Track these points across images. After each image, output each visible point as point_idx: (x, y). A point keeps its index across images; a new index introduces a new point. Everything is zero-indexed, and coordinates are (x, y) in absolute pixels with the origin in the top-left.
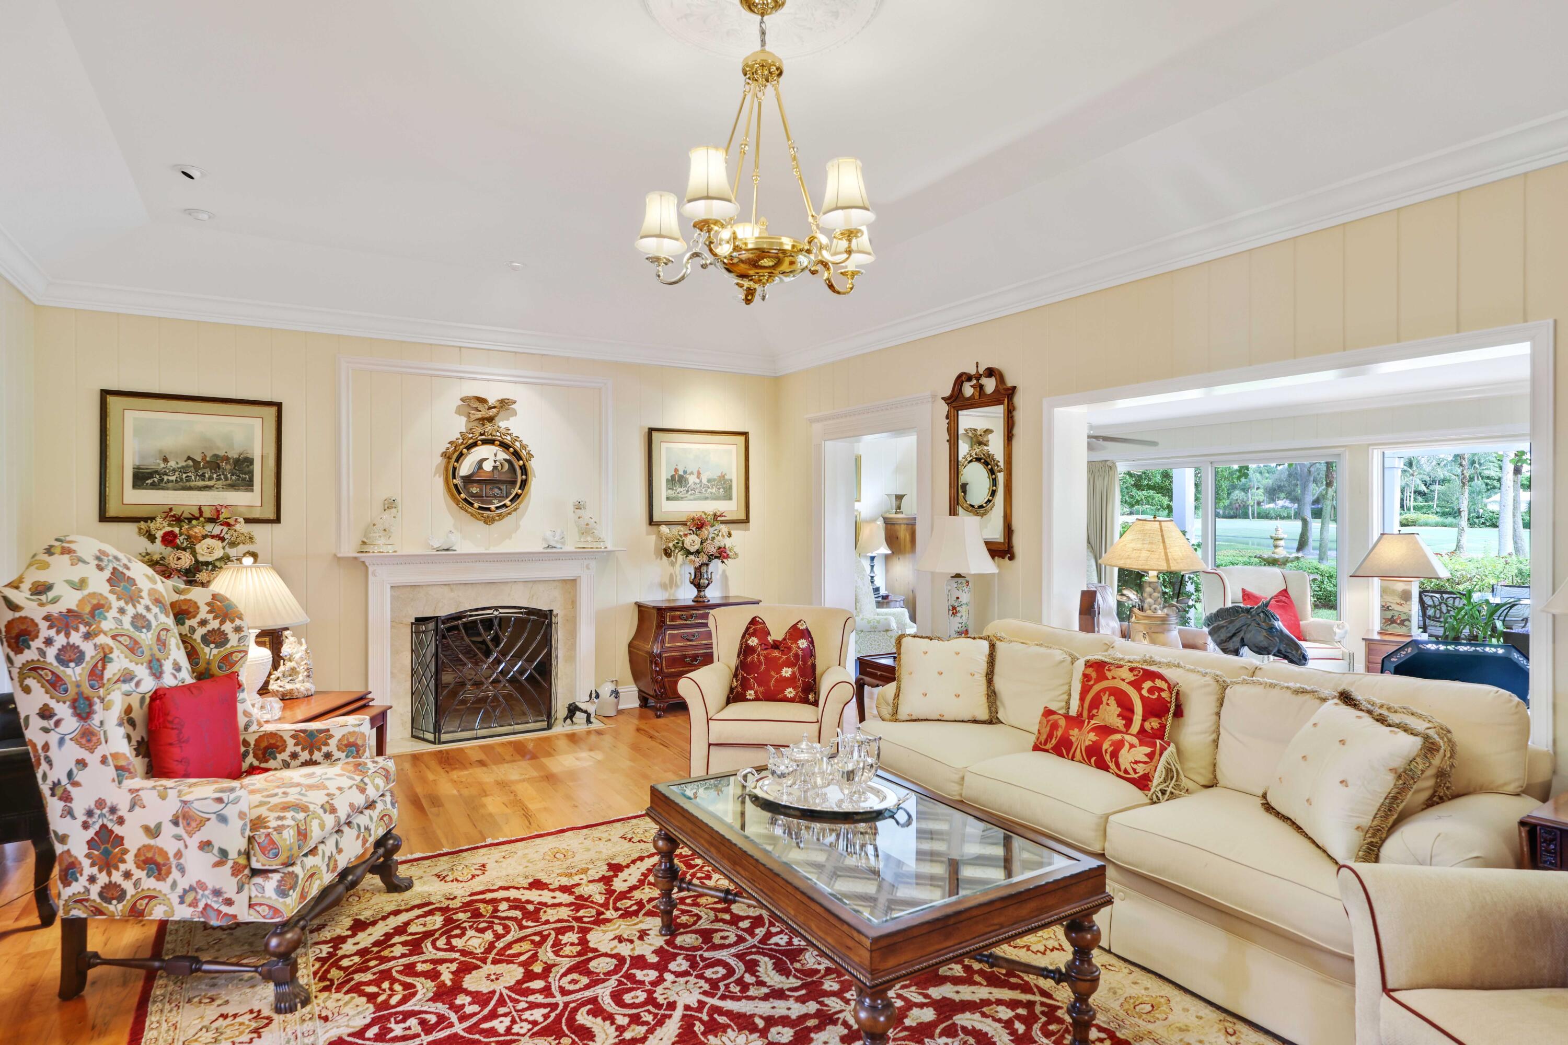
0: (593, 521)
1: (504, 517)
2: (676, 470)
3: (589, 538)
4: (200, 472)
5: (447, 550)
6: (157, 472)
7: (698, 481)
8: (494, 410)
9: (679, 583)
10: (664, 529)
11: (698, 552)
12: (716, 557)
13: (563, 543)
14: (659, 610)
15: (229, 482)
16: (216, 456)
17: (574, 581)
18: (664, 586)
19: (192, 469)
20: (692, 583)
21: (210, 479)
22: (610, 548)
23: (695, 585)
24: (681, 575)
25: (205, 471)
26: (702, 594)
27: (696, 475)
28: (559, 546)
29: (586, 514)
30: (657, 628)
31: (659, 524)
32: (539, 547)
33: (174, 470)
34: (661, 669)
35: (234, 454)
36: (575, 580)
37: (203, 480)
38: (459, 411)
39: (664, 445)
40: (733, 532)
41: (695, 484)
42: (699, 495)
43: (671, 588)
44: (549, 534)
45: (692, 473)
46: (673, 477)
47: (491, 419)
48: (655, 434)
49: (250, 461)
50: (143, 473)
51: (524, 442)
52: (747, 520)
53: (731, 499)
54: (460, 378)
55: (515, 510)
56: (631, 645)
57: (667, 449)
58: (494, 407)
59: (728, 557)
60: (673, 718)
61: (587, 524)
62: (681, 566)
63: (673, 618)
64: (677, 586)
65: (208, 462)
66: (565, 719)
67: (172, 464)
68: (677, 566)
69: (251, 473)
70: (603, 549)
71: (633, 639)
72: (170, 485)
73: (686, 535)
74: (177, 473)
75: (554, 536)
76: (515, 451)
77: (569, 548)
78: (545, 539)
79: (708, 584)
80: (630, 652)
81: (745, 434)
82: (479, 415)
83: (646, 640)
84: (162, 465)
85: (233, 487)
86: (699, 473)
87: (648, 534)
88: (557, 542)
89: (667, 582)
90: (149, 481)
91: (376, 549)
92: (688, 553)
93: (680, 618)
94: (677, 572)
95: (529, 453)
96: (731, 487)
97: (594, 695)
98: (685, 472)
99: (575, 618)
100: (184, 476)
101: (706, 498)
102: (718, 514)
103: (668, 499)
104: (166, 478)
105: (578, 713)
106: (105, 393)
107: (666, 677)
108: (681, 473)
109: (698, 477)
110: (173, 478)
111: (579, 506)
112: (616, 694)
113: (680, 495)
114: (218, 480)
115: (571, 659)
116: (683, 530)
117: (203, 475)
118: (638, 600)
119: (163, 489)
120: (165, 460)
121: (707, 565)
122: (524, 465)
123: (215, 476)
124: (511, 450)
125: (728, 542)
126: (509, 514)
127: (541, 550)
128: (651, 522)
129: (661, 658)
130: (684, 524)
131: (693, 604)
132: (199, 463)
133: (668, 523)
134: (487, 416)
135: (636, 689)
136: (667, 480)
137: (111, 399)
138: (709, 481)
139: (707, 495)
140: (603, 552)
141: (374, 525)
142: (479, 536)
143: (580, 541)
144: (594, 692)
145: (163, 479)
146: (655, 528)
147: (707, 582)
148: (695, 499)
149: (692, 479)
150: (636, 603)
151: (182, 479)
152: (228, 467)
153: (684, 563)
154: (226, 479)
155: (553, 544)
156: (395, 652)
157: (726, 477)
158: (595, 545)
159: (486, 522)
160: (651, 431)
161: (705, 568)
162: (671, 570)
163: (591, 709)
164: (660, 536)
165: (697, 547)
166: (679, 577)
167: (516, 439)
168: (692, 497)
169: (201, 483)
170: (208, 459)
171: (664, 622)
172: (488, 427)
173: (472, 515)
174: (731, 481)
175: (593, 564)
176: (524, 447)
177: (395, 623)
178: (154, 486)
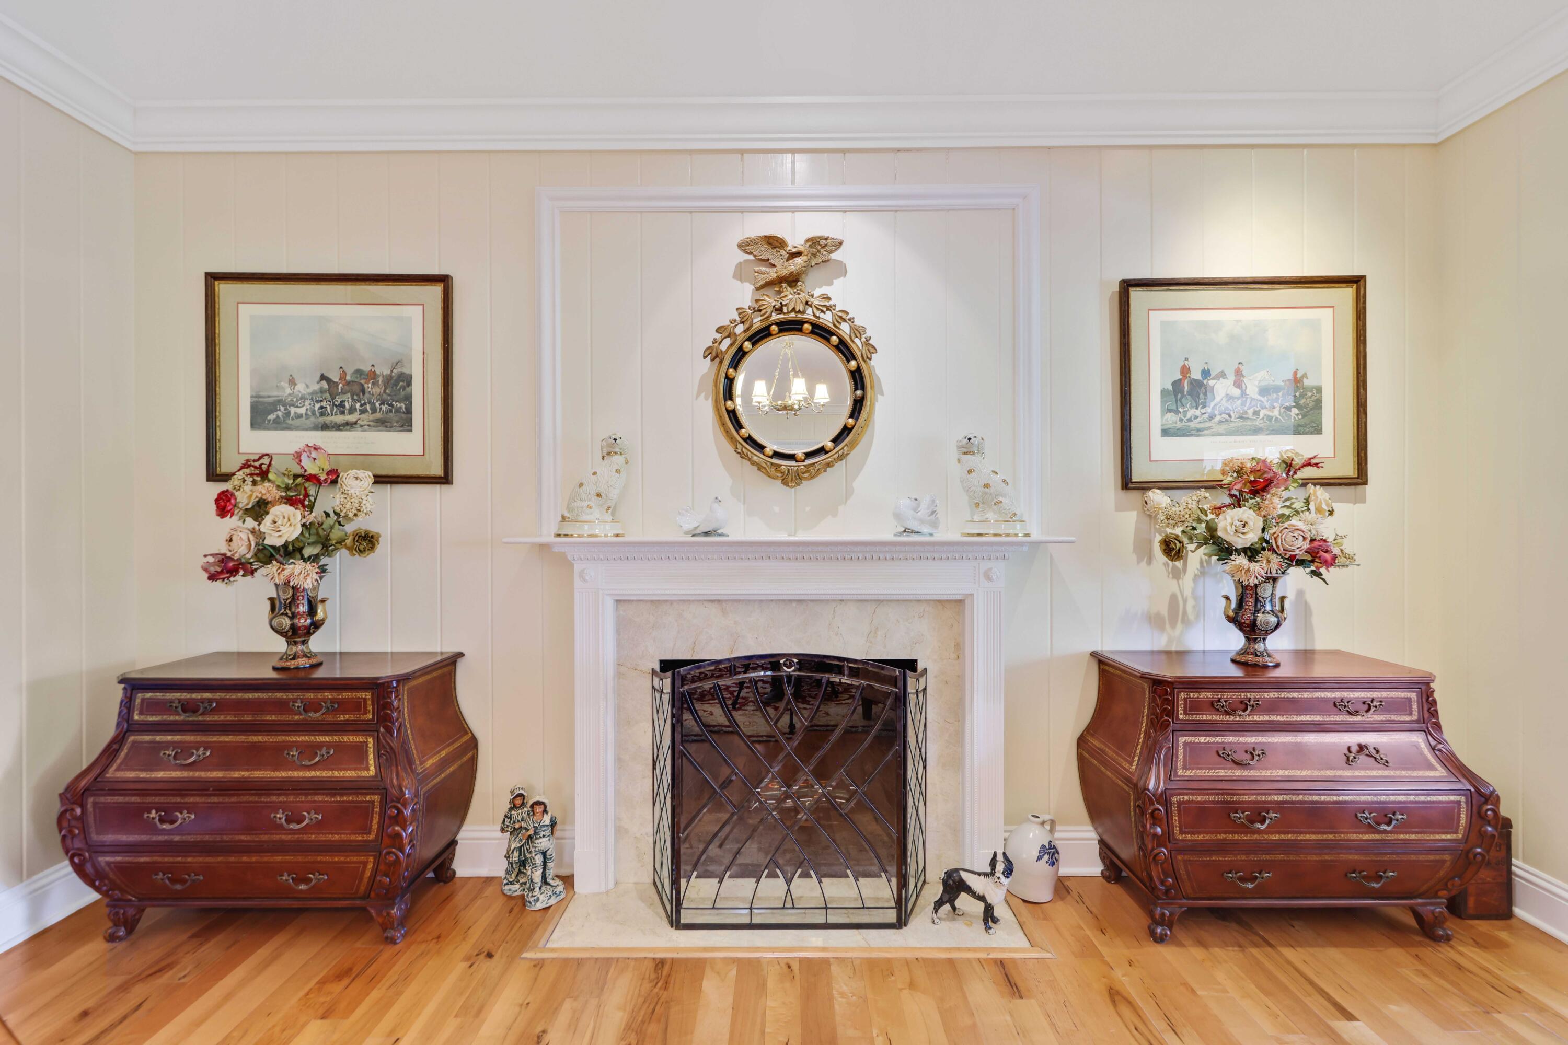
0: (998, 478)
1: (818, 472)
2: (1185, 370)
3: (990, 515)
4: (338, 400)
5: (707, 534)
6: (280, 402)
7: (1237, 392)
8: (799, 261)
9: (1191, 616)
10: (1158, 497)
11: (1252, 553)
12: (1301, 563)
13: (935, 524)
14: (1158, 684)
15: (378, 415)
16: (359, 372)
17: (959, 604)
18: (1155, 621)
19: (327, 395)
20: (1233, 620)
21: (352, 410)
22: (1036, 536)
23: (1241, 626)
24: (1195, 598)
25: (344, 397)
26: (1260, 646)
27: (1232, 378)
28: (926, 530)
29: (984, 465)
30: (1152, 724)
31: (1145, 487)
32: (886, 533)
33: (303, 398)
34: (1168, 833)
35: (383, 370)
36: (960, 602)
37: (343, 413)
38: (740, 274)
39: (1157, 318)
40: (1336, 506)
41: (1230, 398)
42: (1240, 423)
43: (1173, 625)
44: (904, 503)
45: (1222, 375)
46: (1177, 385)
47: (792, 280)
48: (1136, 295)
49: (407, 380)
50: (263, 403)
51: (858, 322)
52: (1361, 478)
53: (1318, 430)
54: (742, 211)
55: (841, 457)
56: (1081, 741)
57: (1165, 325)
58: (799, 254)
59: (1331, 562)
60: (1197, 953)
61: (987, 486)
62: (1196, 578)
63: (1194, 707)
64: (1186, 622)
65: (348, 383)
66: (939, 904)
67: (300, 388)
68: (1188, 580)
69: (408, 399)
70: (1020, 538)
71: (1088, 729)
72: (297, 422)
73: (1218, 510)
74: (307, 402)
75: (916, 510)
76: (842, 342)
77: (949, 532)
78: (898, 516)
79: (1278, 625)
80: (1081, 760)
81: (1357, 281)
82: (772, 274)
83: (1124, 745)
84: (288, 391)
85: (383, 424)
86: (1239, 373)
87: (1119, 508)
88: (922, 522)
89: (1165, 612)
90: (272, 417)
91: (586, 529)
92: (1225, 551)
93: (1213, 706)
94: (1188, 592)
95: (867, 343)
96: (1318, 404)
97: (1000, 867)
98: (1206, 373)
99: (961, 677)
100: (317, 406)
101: (1256, 431)
102: (1298, 462)
103: (1165, 433)
104: (293, 410)
105: (963, 895)
106: (212, 278)
107: (1181, 851)
108: (1196, 375)
109: (1238, 384)
110: (302, 411)
111: (969, 448)
112: (1051, 853)
113: (1193, 425)
114: (363, 412)
115: (956, 762)
116: (1211, 499)
117: (342, 405)
118: (1098, 648)
119: (289, 428)
120: (292, 382)
121: (1275, 580)
122: (859, 369)
123: (358, 405)
124: (834, 339)
125: (1327, 529)
126: (829, 465)
127: (888, 536)
128: (1127, 483)
129: (1167, 804)
130: (1213, 485)
131: (1235, 672)
132: (337, 384)
133: (1167, 486)
134: (784, 273)
135: (1093, 835)
136: (1164, 393)
137: (223, 288)
138: (1264, 391)
139: (1258, 423)
140: (1021, 544)
141: (581, 485)
142: (776, 509)
143: (972, 521)
144: (1000, 857)
145: (289, 413)
146: (1134, 496)
147: (1273, 620)
148: (1229, 433)
149: (1222, 389)
150: (1094, 654)
151: (314, 413)
152: (377, 390)
153: (1203, 572)
154: (374, 410)
155: (914, 526)
156: (623, 722)
157: (1306, 382)
158: (1003, 529)
159: (785, 483)
160: (1127, 285)
161: (1269, 586)
162: (1173, 586)
163: (995, 893)
164: (1149, 514)
165: (1251, 537)
166: (1190, 603)
167: (842, 317)
168: (1222, 428)
169: (339, 419)
170: (348, 378)
171: (1171, 713)
172: (789, 296)
173: (760, 468)
174: (1319, 390)
175: (998, 569)
176: (858, 332)
177: (622, 669)
178: (279, 425)
